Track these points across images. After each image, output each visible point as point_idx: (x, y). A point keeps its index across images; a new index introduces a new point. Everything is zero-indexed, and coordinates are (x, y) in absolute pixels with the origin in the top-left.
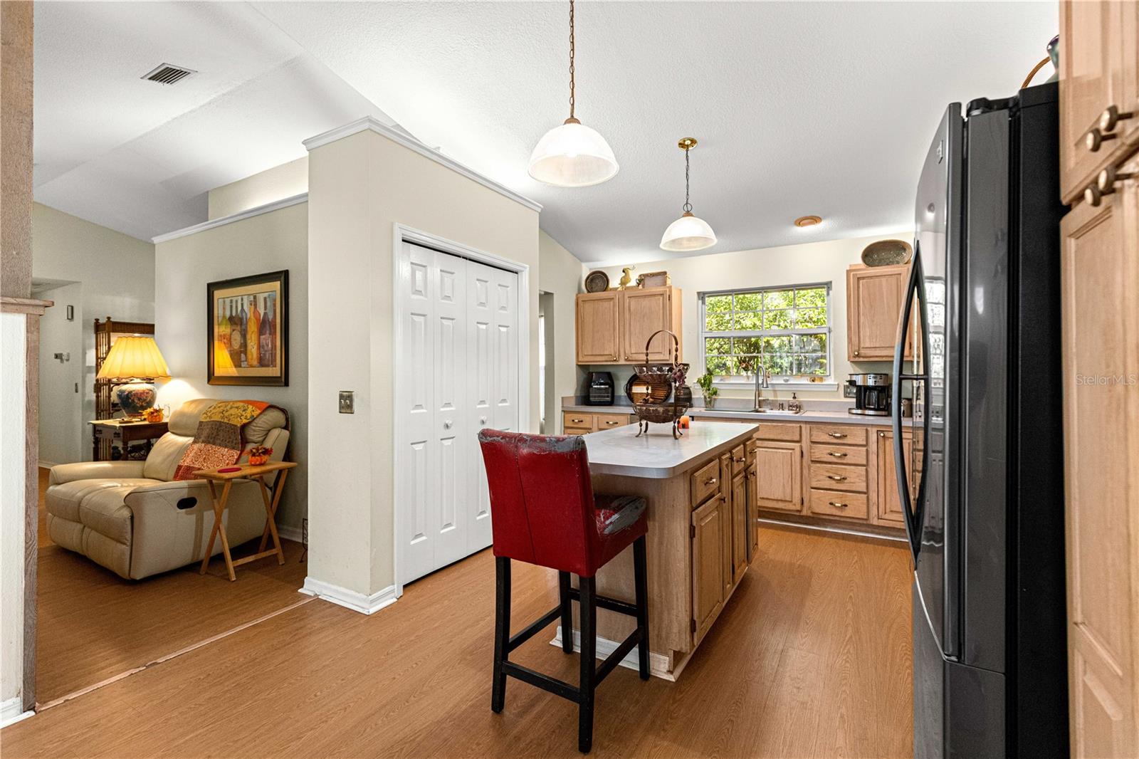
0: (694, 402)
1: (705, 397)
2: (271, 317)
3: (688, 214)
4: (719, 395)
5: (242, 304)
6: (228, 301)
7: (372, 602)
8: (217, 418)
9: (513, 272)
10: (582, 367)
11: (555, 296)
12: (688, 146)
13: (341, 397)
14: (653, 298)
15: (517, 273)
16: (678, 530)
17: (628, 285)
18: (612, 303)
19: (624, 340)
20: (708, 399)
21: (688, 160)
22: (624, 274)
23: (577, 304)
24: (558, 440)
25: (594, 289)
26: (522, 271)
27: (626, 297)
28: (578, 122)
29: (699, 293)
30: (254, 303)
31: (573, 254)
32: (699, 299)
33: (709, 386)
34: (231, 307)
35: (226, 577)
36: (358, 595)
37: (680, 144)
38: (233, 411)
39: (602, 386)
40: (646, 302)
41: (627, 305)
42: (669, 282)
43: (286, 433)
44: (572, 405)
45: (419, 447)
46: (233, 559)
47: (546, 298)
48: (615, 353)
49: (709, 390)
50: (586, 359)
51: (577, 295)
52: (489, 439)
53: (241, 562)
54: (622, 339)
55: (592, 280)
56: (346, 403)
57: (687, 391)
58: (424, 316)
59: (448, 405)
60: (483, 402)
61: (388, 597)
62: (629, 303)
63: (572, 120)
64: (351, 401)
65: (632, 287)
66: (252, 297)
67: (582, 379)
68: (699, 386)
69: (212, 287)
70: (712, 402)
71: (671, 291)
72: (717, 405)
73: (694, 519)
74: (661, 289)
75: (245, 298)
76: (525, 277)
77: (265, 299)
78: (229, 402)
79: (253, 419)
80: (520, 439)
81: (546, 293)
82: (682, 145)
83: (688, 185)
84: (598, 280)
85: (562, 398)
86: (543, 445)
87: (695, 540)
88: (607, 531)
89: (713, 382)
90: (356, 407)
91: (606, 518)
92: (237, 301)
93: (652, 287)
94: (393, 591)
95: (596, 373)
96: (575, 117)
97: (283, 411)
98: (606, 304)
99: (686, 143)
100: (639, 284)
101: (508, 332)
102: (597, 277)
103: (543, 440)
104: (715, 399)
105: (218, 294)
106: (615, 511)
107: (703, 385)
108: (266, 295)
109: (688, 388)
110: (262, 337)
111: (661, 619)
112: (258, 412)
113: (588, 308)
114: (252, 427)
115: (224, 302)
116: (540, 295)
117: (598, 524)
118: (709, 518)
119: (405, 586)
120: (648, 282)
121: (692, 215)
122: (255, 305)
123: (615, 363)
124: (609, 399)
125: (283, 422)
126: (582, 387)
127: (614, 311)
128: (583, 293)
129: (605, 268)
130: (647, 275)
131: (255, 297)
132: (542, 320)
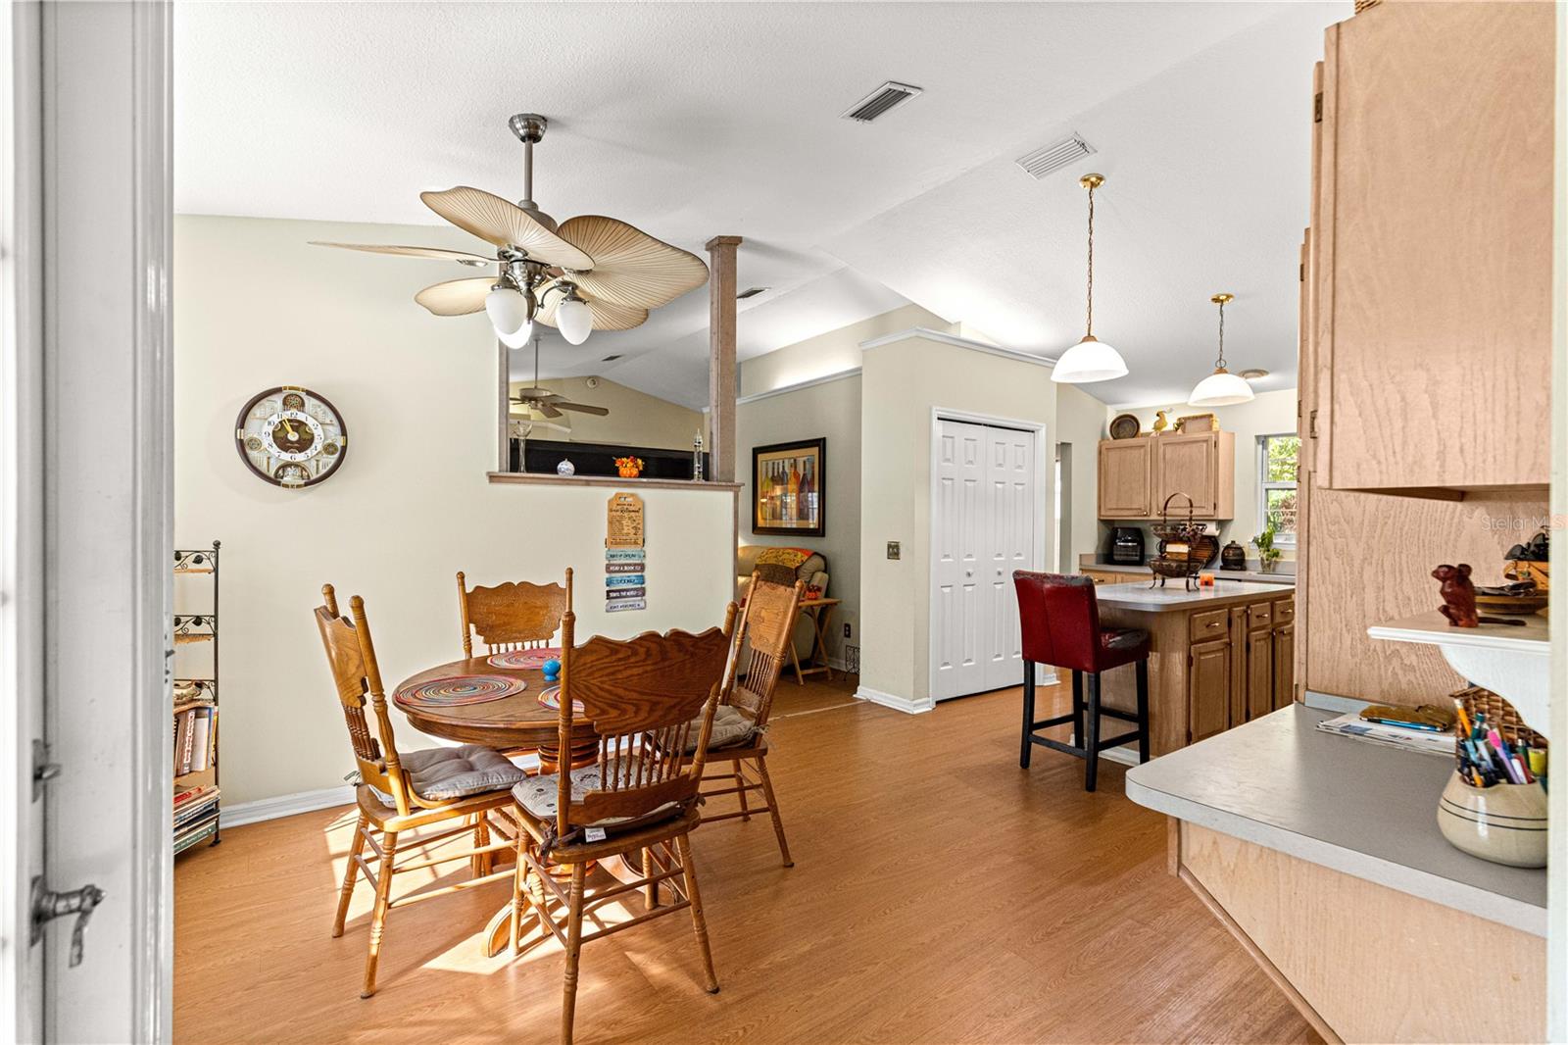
0: (1248, 565)
1: (1262, 559)
2: (809, 477)
3: (1221, 371)
4: (1282, 557)
5: (783, 467)
6: (770, 464)
7: (915, 705)
8: (773, 561)
9: (1029, 431)
10: (1105, 522)
11: (1073, 447)
12: (1222, 301)
13: (889, 546)
14: (1194, 445)
15: (1033, 432)
16: (1177, 660)
17: (1164, 429)
18: (1142, 450)
19: (1157, 492)
20: (1266, 562)
21: (1222, 316)
22: (1158, 418)
23: (1100, 453)
24: (1073, 578)
25: (1122, 435)
26: (1038, 430)
27: (1160, 443)
28: (1095, 340)
29: (1258, 437)
30: (795, 465)
31: (1096, 398)
32: (1259, 443)
33: (1267, 546)
34: (773, 468)
35: (798, 682)
36: (905, 700)
37: (1213, 300)
38: (786, 556)
39: (1130, 544)
40: (1186, 450)
41: (1161, 451)
42: (1216, 426)
43: (826, 576)
44: (1092, 563)
45: (947, 590)
46: (802, 669)
47: (1064, 448)
48: (1145, 506)
49: (1268, 551)
50: (1109, 513)
51: (1100, 442)
52: (1022, 577)
53: (806, 672)
54: (1154, 491)
55: (1119, 425)
56: (894, 551)
57: (1238, 552)
58: (952, 479)
59: (969, 556)
60: (999, 555)
61: (925, 706)
62: (1164, 451)
63: (1089, 338)
64: (898, 549)
65: (1170, 432)
66: (792, 461)
67: (1104, 537)
68: (1255, 546)
69: (756, 451)
70: (1272, 566)
71: (1217, 437)
72: (1279, 569)
73: (1192, 651)
74: (1205, 435)
75: (786, 461)
76: (1042, 434)
77: (804, 462)
78: (780, 549)
79: (803, 563)
80: (1045, 577)
81: (1063, 444)
82: (1216, 300)
83: (1221, 341)
84: (1126, 425)
85: (1081, 555)
86: (1061, 581)
87: (1193, 669)
88: (1110, 646)
89: (1275, 541)
90: (901, 555)
91: (1110, 638)
92: (778, 464)
93: (1195, 432)
94: (928, 702)
95: (1121, 528)
96: (1092, 334)
97: (824, 557)
98: (1135, 453)
99: (1221, 298)
100: (1177, 429)
101: (1023, 490)
102: (1125, 421)
103: (1061, 577)
104: (1276, 562)
105: (761, 457)
106: (1119, 635)
107: (1260, 545)
108: (805, 458)
109: (1240, 548)
110: (802, 495)
111: (1161, 729)
112: (806, 557)
113: (1113, 458)
114: (802, 569)
115: (767, 464)
116: (1057, 445)
117: (1103, 641)
118: (1212, 657)
119: (938, 703)
120: (1189, 426)
121: (1226, 372)
122: (796, 467)
123: (1145, 518)
124: (1137, 558)
125: (823, 567)
126: (1105, 543)
127: (1144, 460)
128: (1108, 440)
129: (1136, 409)
130: (1187, 419)
131: (795, 460)
132: (1058, 466)
